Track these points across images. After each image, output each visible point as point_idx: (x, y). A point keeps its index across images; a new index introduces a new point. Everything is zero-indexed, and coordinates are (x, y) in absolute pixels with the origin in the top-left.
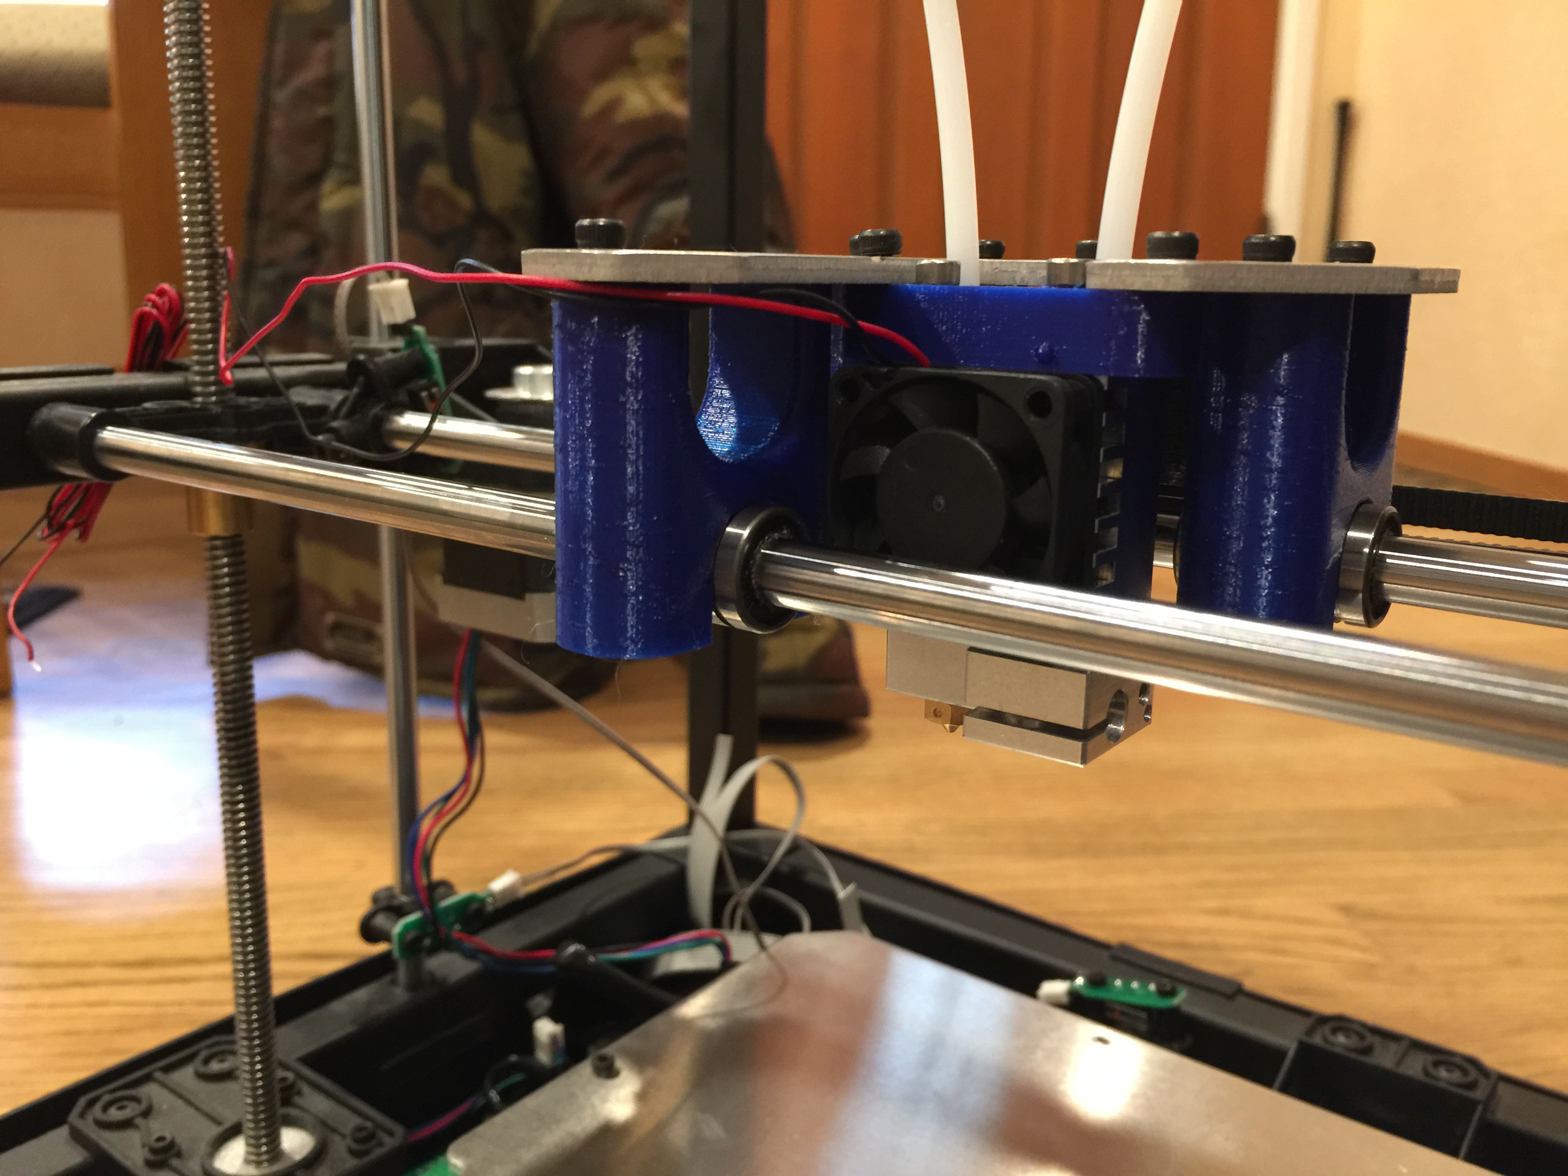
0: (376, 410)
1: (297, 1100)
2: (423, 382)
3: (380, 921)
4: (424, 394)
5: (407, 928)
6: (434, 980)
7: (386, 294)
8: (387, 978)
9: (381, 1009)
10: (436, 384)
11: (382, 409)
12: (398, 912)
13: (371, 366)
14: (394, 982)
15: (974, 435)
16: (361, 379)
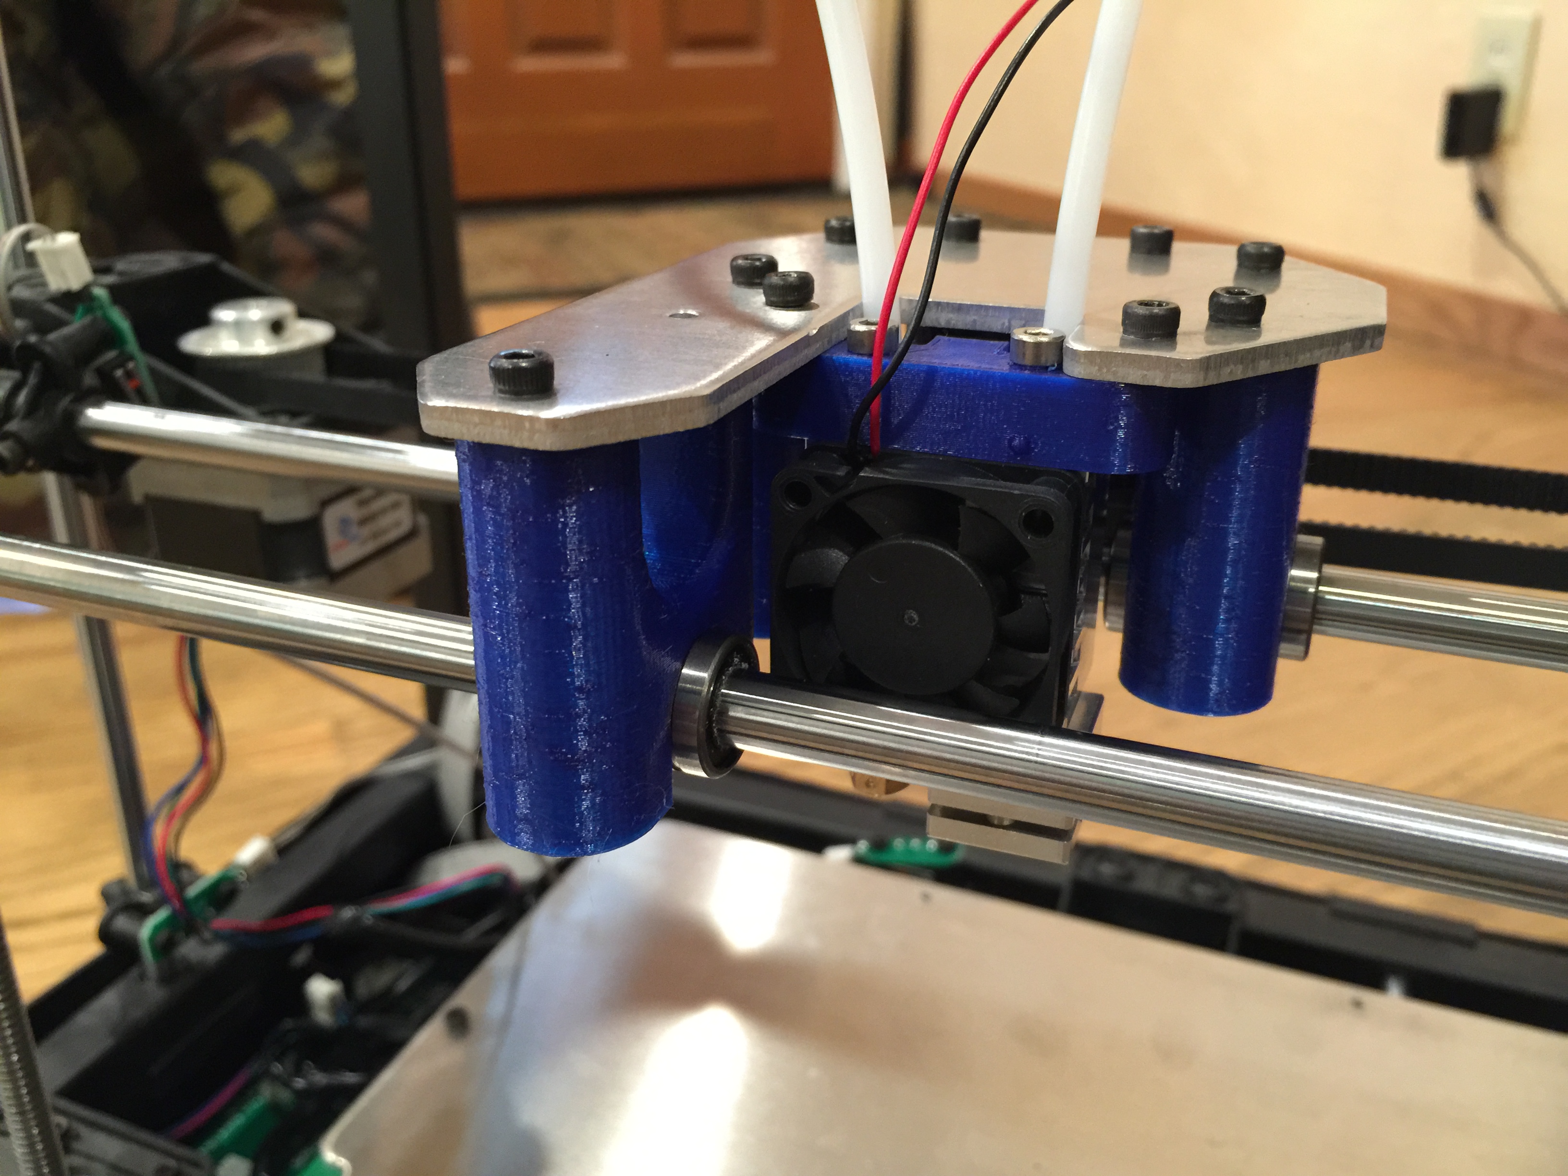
0: (65, 402)
1: (76, 1145)
2: (111, 354)
3: (122, 923)
4: (119, 373)
5: (157, 929)
6: (189, 967)
7: (55, 254)
8: (134, 973)
9: (137, 1013)
10: (131, 358)
11: (72, 401)
12: (142, 911)
13: (48, 349)
14: (142, 977)
15: (954, 547)
16: (37, 365)
